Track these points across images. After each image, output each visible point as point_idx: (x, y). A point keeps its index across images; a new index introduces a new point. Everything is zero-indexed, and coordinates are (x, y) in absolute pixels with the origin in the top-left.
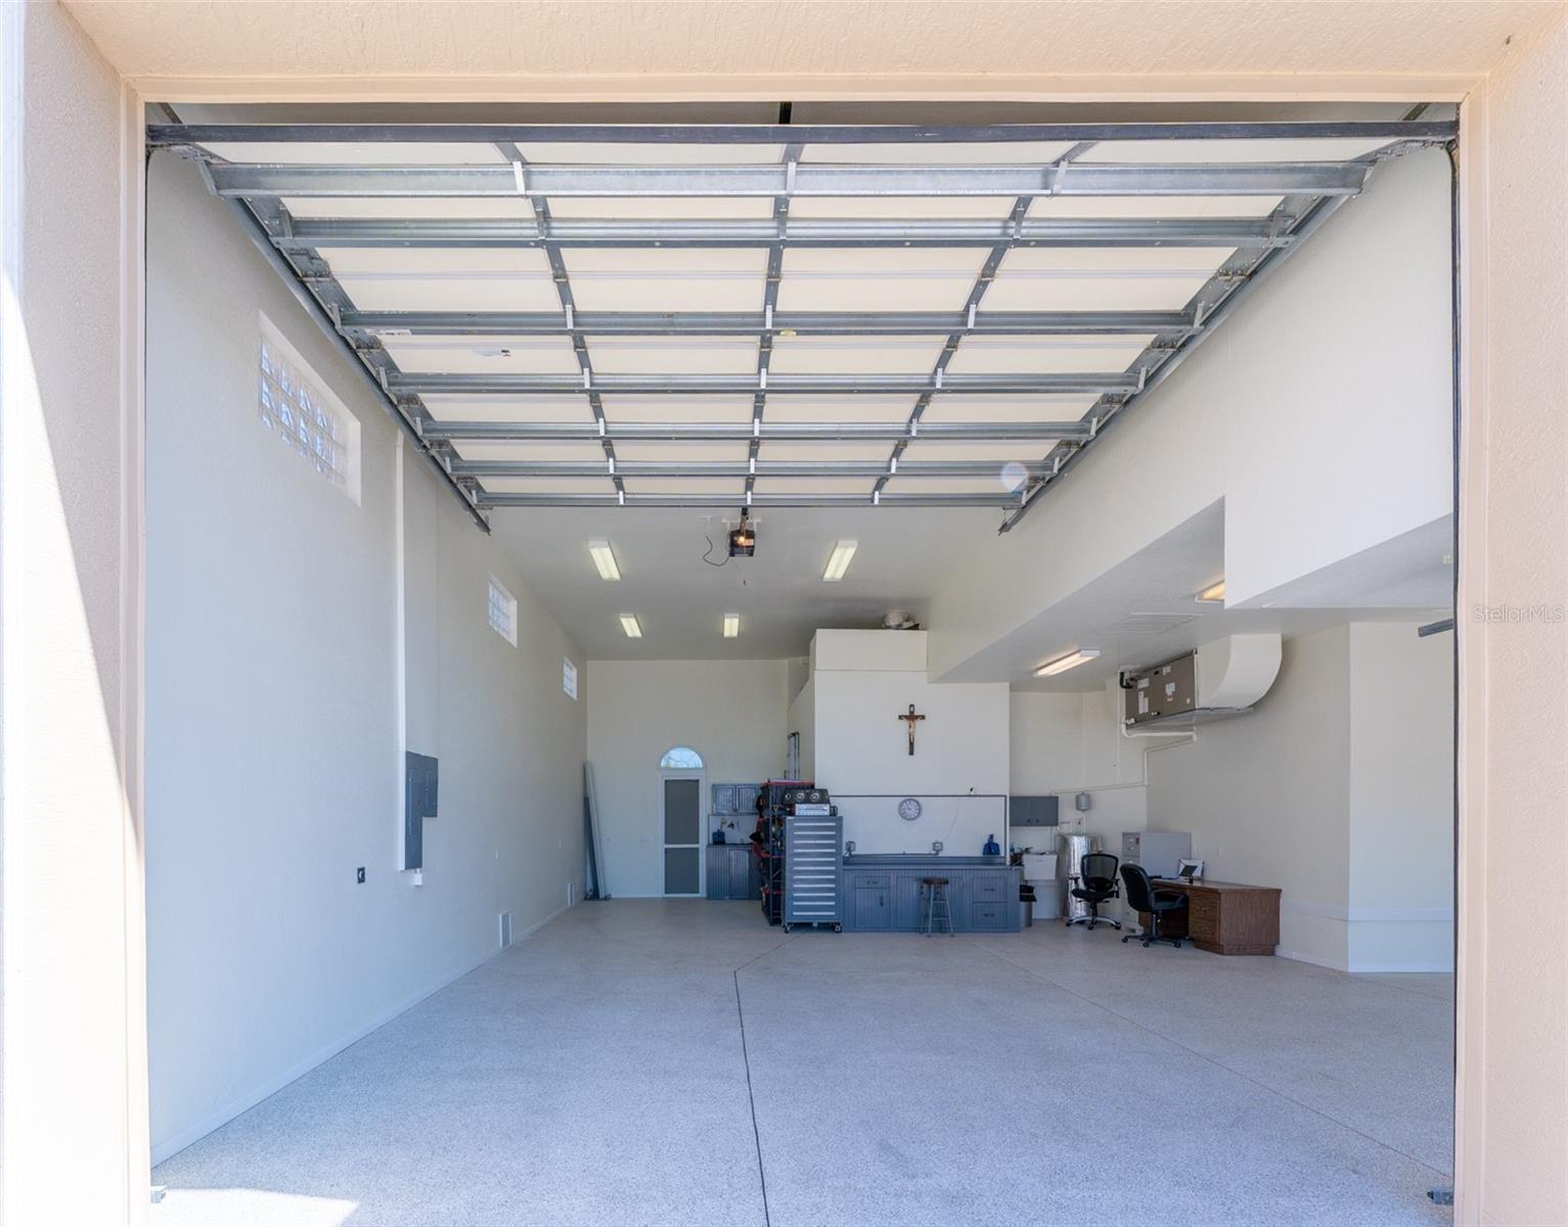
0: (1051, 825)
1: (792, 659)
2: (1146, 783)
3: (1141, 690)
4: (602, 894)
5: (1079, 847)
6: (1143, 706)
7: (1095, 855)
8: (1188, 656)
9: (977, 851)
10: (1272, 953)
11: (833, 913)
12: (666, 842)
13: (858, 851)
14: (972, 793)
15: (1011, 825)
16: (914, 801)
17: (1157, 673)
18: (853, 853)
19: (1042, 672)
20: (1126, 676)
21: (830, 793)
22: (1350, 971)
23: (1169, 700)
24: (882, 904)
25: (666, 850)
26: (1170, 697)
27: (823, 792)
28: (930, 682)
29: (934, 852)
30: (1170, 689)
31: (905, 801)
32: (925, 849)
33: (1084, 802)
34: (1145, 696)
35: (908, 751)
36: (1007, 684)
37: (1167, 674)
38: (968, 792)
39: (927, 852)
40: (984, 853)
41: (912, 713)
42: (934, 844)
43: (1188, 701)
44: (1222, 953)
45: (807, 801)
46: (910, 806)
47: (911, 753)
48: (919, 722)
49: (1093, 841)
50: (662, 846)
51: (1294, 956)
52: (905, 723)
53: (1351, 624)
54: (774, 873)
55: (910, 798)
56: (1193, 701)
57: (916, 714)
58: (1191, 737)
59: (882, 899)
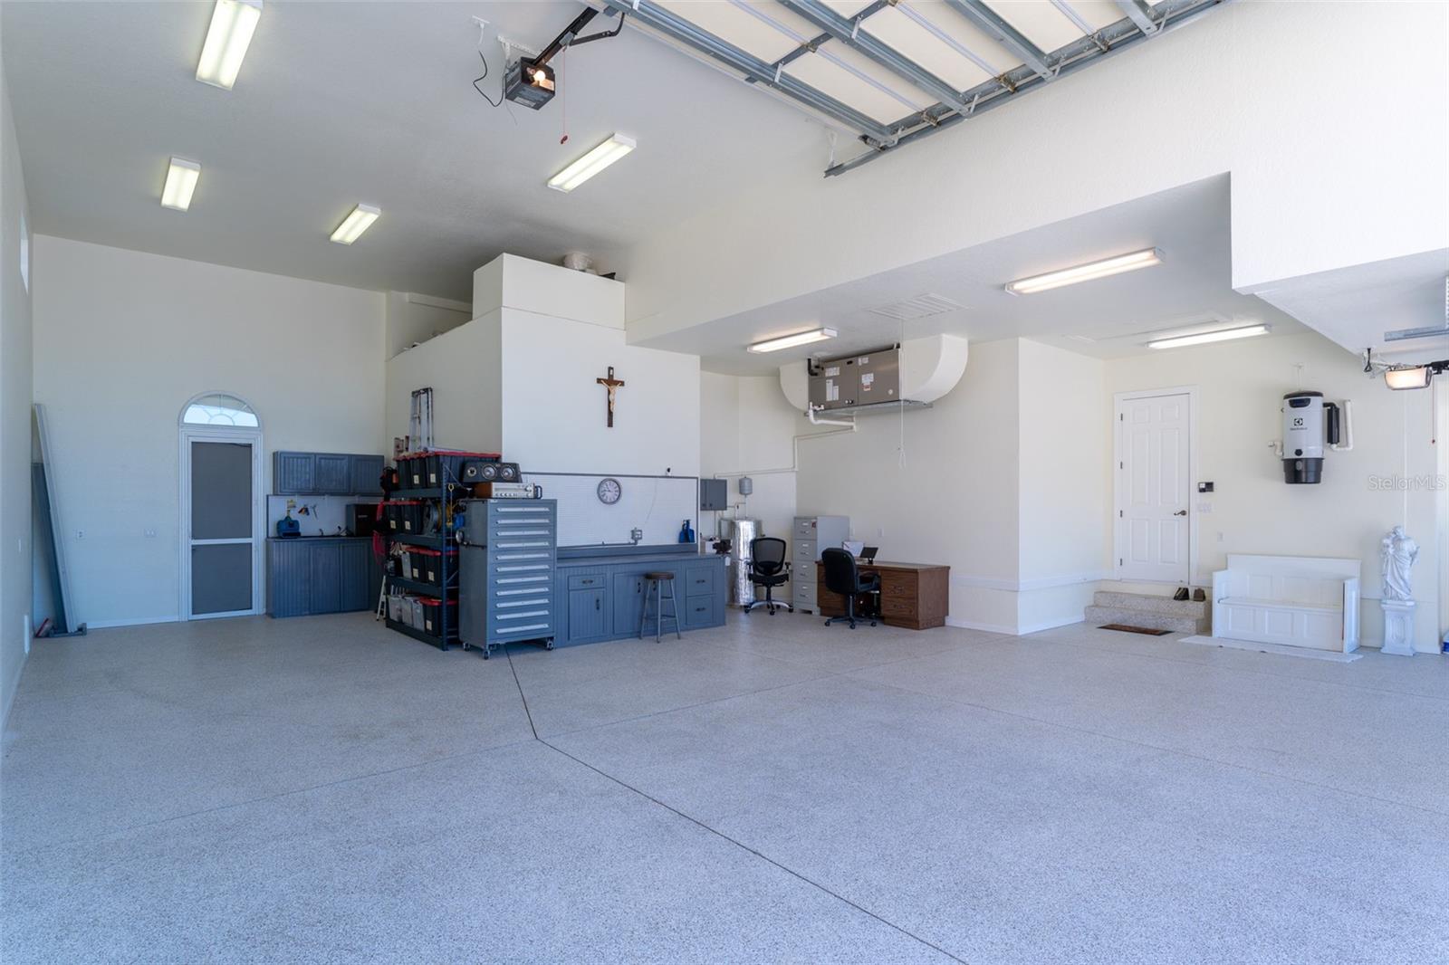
0: (723, 510)
1: (394, 293)
2: (796, 469)
3: (830, 378)
4: (72, 627)
5: (746, 532)
6: (832, 393)
7: (761, 540)
8: (891, 350)
9: (670, 538)
10: (942, 624)
11: (545, 625)
12: (194, 537)
14: (669, 474)
15: (701, 510)
16: (615, 481)
17: (850, 363)
19: (756, 348)
20: (813, 362)
21: (522, 469)
22: (1020, 634)
23: (866, 390)
24: (598, 608)
25: (195, 549)
26: (867, 387)
27: (515, 466)
28: (627, 344)
29: (633, 541)
30: (867, 379)
31: (605, 480)
32: (624, 538)
33: (744, 487)
34: (834, 385)
35: (606, 422)
36: (697, 358)
37: (864, 365)
38: (663, 473)
39: (627, 542)
40: (680, 541)
41: (610, 377)
42: (633, 531)
43: (891, 392)
44: (917, 628)
45: (500, 479)
46: (609, 488)
47: (610, 424)
48: (618, 389)
49: (758, 526)
50: (186, 543)
51: (965, 624)
52: (603, 388)
53: (1020, 339)
54: (448, 577)
55: (611, 479)
56: (897, 391)
57: (615, 378)
58: (852, 427)
59: (598, 601)
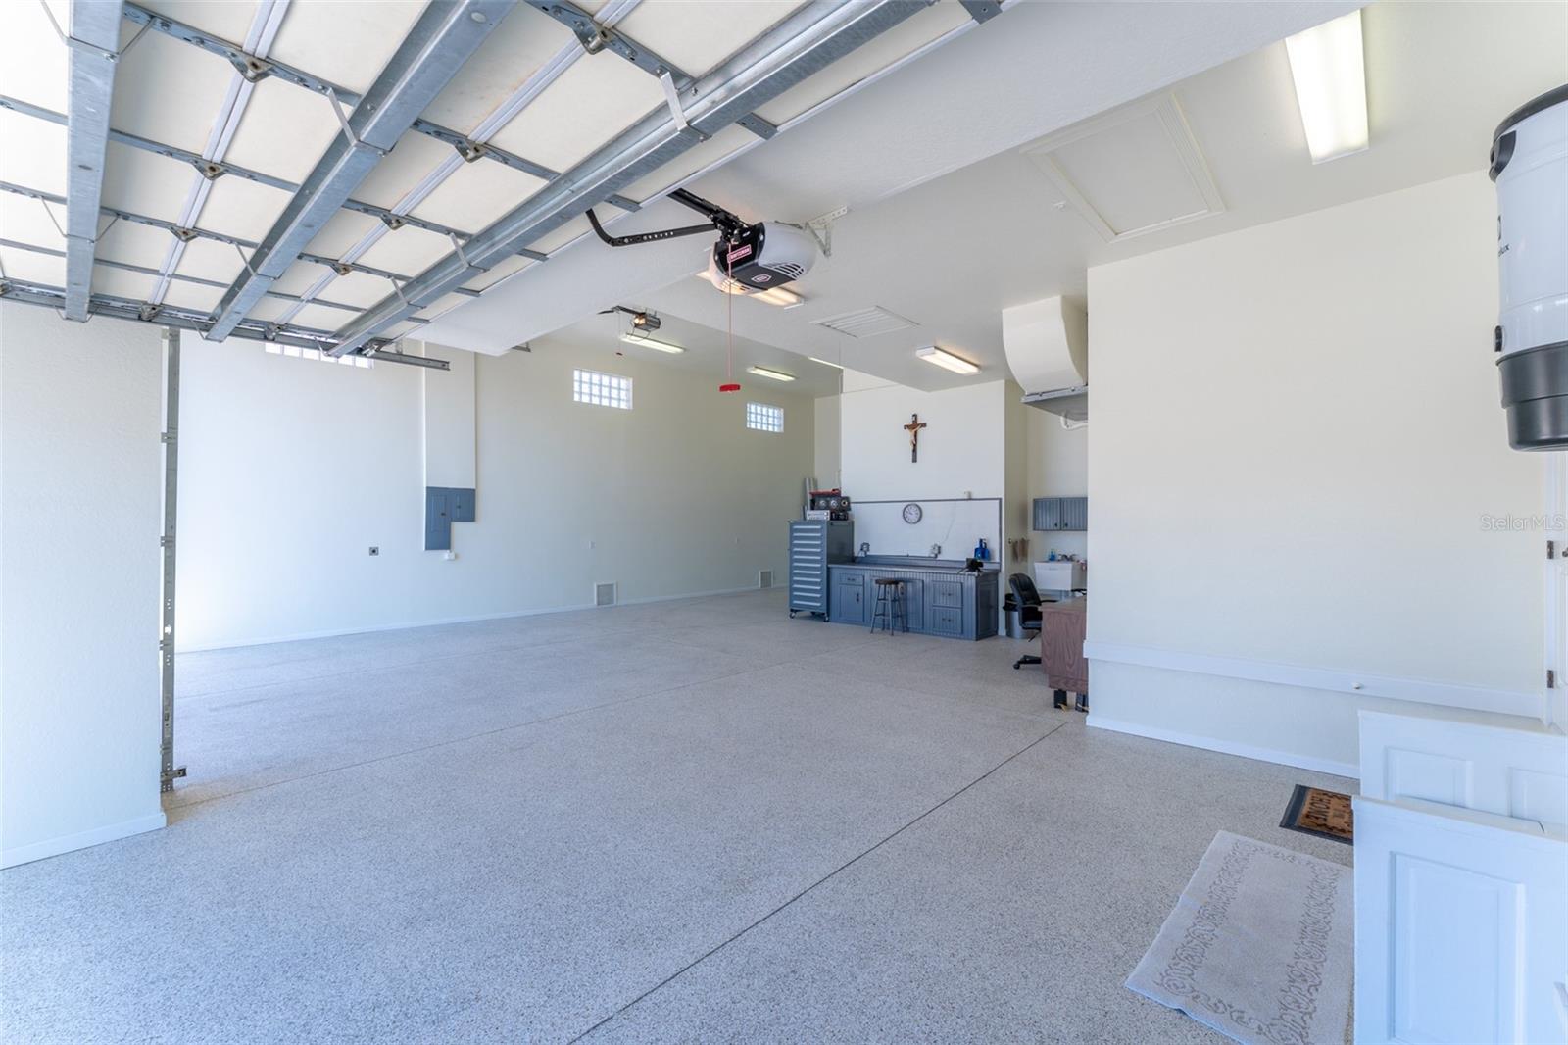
0: (1080, 532)
9: (968, 554)
11: (819, 604)
13: (872, 552)
14: (971, 497)
16: (917, 506)
18: (868, 553)
21: (852, 500)
24: (858, 600)
29: (933, 554)
31: (907, 506)
32: (926, 552)
35: (911, 457)
36: (1001, 384)
38: (965, 496)
39: (927, 555)
41: (915, 421)
42: (933, 547)
46: (913, 511)
47: (915, 460)
52: (909, 432)
55: (913, 502)
57: (919, 422)
59: (858, 595)
